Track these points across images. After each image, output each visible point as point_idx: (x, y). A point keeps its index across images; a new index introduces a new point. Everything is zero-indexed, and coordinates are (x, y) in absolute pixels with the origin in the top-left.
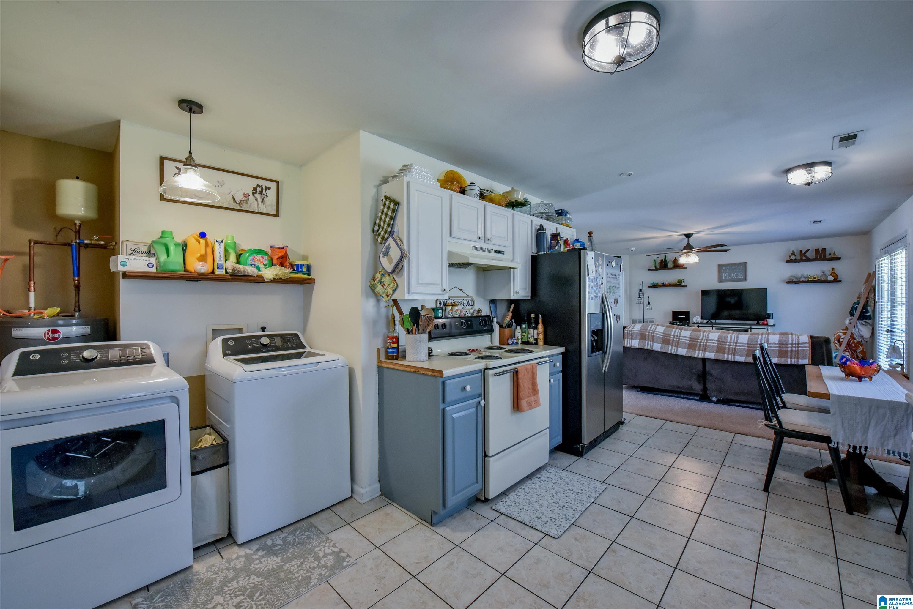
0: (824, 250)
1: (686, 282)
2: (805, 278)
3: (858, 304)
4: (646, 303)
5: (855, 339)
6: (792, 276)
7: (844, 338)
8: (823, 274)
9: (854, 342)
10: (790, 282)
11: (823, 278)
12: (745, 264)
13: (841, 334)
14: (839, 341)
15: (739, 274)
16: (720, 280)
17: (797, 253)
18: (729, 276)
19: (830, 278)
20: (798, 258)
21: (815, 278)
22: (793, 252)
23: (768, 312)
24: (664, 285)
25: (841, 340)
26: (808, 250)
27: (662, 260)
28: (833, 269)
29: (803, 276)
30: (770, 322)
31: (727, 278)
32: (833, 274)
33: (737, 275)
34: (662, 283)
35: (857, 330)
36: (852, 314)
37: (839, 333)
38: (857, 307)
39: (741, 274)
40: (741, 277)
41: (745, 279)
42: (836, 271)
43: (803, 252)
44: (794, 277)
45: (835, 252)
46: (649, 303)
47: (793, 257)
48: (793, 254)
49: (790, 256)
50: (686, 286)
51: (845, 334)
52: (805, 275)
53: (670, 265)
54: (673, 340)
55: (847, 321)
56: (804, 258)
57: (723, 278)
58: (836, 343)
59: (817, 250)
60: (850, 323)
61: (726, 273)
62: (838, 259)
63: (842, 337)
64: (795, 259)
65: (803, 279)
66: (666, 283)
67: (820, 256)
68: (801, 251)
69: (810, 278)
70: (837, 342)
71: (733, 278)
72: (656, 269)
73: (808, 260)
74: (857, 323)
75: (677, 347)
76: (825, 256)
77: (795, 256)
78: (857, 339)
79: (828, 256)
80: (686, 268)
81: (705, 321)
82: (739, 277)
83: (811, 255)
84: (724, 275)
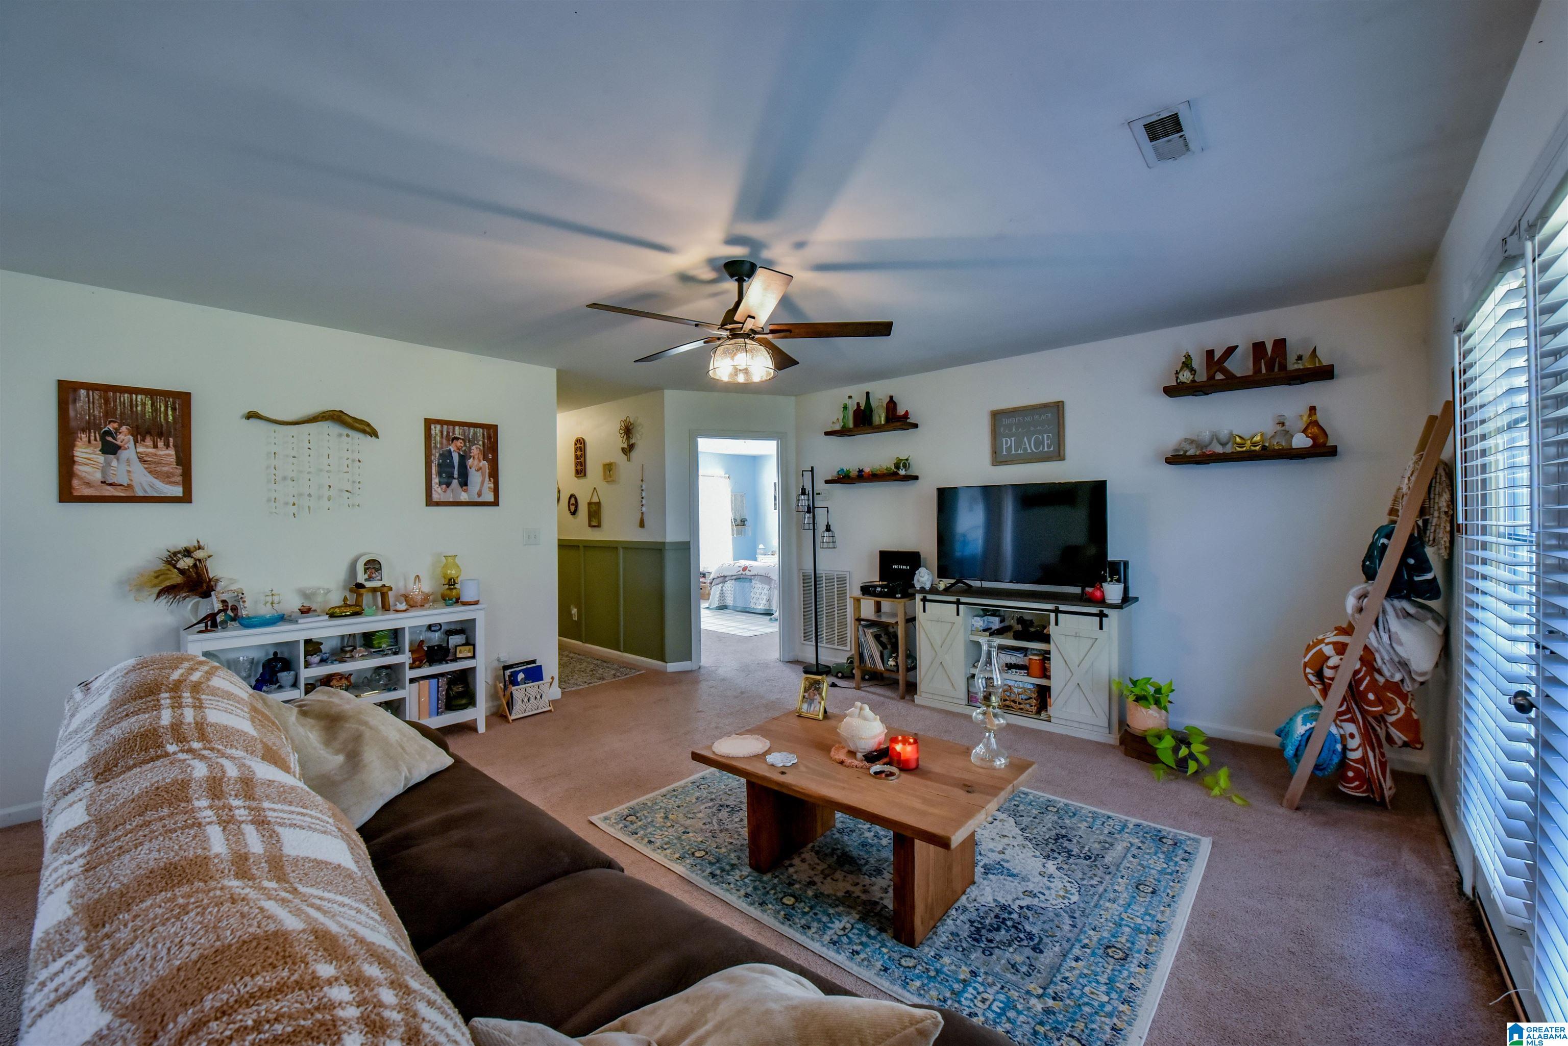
0: (1280, 344)
1: (913, 467)
2: (1224, 445)
3: (1388, 536)
4: (821, 527)
5: (1380, 672)
6: (1186, 440)
7: (1335, 668)
8: (1279, 428)
9: (1374, 681)
10: (1176, 459)
11: (1278, 443)
12: (1056, 406)
13: (1328, 650)
14: (1319, 674)
15: (1043, 438)
16: (998, 459)
17: (1198, 363)
18: (1018, 445)
19: (1301, 441)
20: (1202, 377)
21: (1255, 444)
22: (1188, 357)
23: (1110, 558)
24: (862, 477)
25: (1328, 673)
26: (1231, 350)
27: (858, 404)
28: (1313, 409)
29: (1215, 437)
30: (1113, 591)
32: (1314, 426)
33: (1038, 444)
34: (859, 471)
35: (1385, 637)
36: (1370, 574)
37: (1322, 646)
38: (1384, 547)
39: (1048, 437)
40: (1049, 447)
41: (1058, 455)
42: (1319, 417)
43: (1217, 355)
44: (1192, 442)
45: (1315, 350)
46: (828, 529)
47: (1186, 376)
48: (1187, 364)
49: (1177, 373)
50: (916, 478)
51: (1341, 649)
52: (1224, 433)
53: (880, 417)
55: (1351, 602)
56: (1219, 376)
57: (1006, 452)
58: (1311, 683)
59: (1259, 348)
60: (1360, 610)
61: (1007, 437)
62: (1325, 373)
63: (1331, 663)
64: (1193, 381)
65: (1219, 449)
66: (868, 470)
67: (1270, 367)
68: (1210, 353)
69: (1241, 445)
70: (1313, 679)
71: (1030, 450)
72: (843, 432)
73: (1234, 383)
74: (1384, 612)
76: (1283, 367)
77: (1193, 371)
78: (1387, 674)
79: (1292, 365)
80: (916, 426)
81: (943, 584)
82: (1043, 448)
83: (1240, 365)
84: (1007, 444)
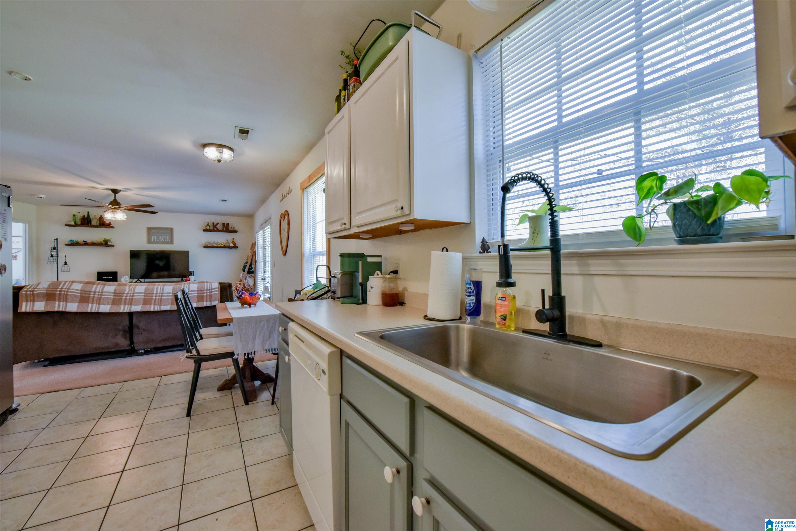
0: (228, 224)
1: (113, 242)
2: (216, 244)
3: (247, 263)
5: (246, 287)
6: (207, 242)
7: (239, 287)
8: (227, 242)
9: (245, 289)
10: (206, 247)
11: (227, 245)
12: (172, 229)
13: (238, 285)
14: (236, 289)
15: (166, 237)
16: (149, 242)
17: (211, 225)
18: (158, 238)
19: (232, 245)
20: (212, 228)
21: (222, 245)
22: (208, 223)
23: (190, 271)
24: (86, 244)
25: (238, 288)
26: (218, 223)
27: (84, 216)
28: (233, 238)
29: (214, 242)
30: (192, 278)
31: (156, 240)
32: (233, 242)
33: (164, 239)
34: (84, 242)
35: (247, 281)
36: (244, 271)
37: (237, 284)
38: (246, 265)
39: (168, 238)
40: (168, 240)
41: (172, 243)
42: (235, 240)
43: (215, 224)
44: (209, 243)
45: (234, 227)
46: (66, 264)
47: (208, 228)
48: (208, 225)
49: (206, 226)
50: (113, 246)
51: (240, 284)
52: (216, 242)
53: (94, 222)
54: (94, 297)
55: (241, 275)
56: (215, 229)
57: (152, 240)
58: (235, 291)
59: (224, 224)
60: (243, 277)
61: (155, 235)
62: (236, 232)
63: (238, 287)
64: (210, 229)
65: (215, 245)
66: (89, 241)
67: (226, 229)
68: (213, 223)
69: (219, 245)
70: (235, 290)
71: (162, 241)
72: (76, 225)
73: (218, 231)
74: (246, 276)
75: (99, 304)
76: (228, 229)
77: (210, 226)
78: (247, 287)
79: (230, 229)
80: (113, 228)
81: (134, 281)
82: (167, 240)
83: (220, 227)
84: (153, 238)
